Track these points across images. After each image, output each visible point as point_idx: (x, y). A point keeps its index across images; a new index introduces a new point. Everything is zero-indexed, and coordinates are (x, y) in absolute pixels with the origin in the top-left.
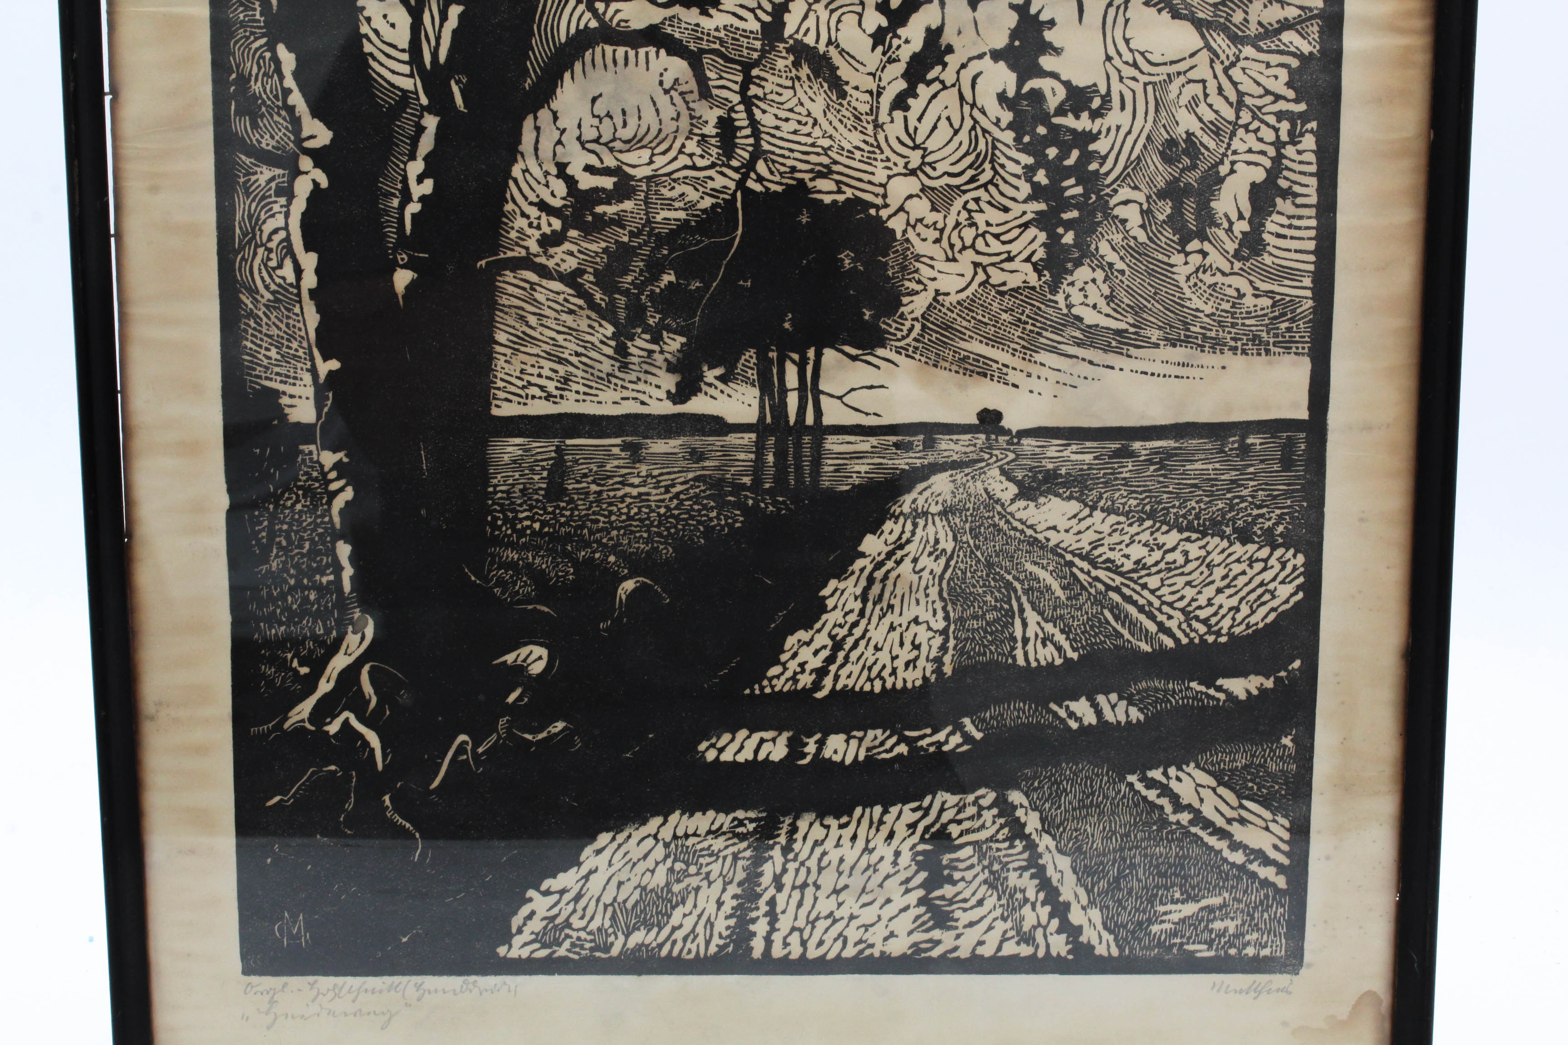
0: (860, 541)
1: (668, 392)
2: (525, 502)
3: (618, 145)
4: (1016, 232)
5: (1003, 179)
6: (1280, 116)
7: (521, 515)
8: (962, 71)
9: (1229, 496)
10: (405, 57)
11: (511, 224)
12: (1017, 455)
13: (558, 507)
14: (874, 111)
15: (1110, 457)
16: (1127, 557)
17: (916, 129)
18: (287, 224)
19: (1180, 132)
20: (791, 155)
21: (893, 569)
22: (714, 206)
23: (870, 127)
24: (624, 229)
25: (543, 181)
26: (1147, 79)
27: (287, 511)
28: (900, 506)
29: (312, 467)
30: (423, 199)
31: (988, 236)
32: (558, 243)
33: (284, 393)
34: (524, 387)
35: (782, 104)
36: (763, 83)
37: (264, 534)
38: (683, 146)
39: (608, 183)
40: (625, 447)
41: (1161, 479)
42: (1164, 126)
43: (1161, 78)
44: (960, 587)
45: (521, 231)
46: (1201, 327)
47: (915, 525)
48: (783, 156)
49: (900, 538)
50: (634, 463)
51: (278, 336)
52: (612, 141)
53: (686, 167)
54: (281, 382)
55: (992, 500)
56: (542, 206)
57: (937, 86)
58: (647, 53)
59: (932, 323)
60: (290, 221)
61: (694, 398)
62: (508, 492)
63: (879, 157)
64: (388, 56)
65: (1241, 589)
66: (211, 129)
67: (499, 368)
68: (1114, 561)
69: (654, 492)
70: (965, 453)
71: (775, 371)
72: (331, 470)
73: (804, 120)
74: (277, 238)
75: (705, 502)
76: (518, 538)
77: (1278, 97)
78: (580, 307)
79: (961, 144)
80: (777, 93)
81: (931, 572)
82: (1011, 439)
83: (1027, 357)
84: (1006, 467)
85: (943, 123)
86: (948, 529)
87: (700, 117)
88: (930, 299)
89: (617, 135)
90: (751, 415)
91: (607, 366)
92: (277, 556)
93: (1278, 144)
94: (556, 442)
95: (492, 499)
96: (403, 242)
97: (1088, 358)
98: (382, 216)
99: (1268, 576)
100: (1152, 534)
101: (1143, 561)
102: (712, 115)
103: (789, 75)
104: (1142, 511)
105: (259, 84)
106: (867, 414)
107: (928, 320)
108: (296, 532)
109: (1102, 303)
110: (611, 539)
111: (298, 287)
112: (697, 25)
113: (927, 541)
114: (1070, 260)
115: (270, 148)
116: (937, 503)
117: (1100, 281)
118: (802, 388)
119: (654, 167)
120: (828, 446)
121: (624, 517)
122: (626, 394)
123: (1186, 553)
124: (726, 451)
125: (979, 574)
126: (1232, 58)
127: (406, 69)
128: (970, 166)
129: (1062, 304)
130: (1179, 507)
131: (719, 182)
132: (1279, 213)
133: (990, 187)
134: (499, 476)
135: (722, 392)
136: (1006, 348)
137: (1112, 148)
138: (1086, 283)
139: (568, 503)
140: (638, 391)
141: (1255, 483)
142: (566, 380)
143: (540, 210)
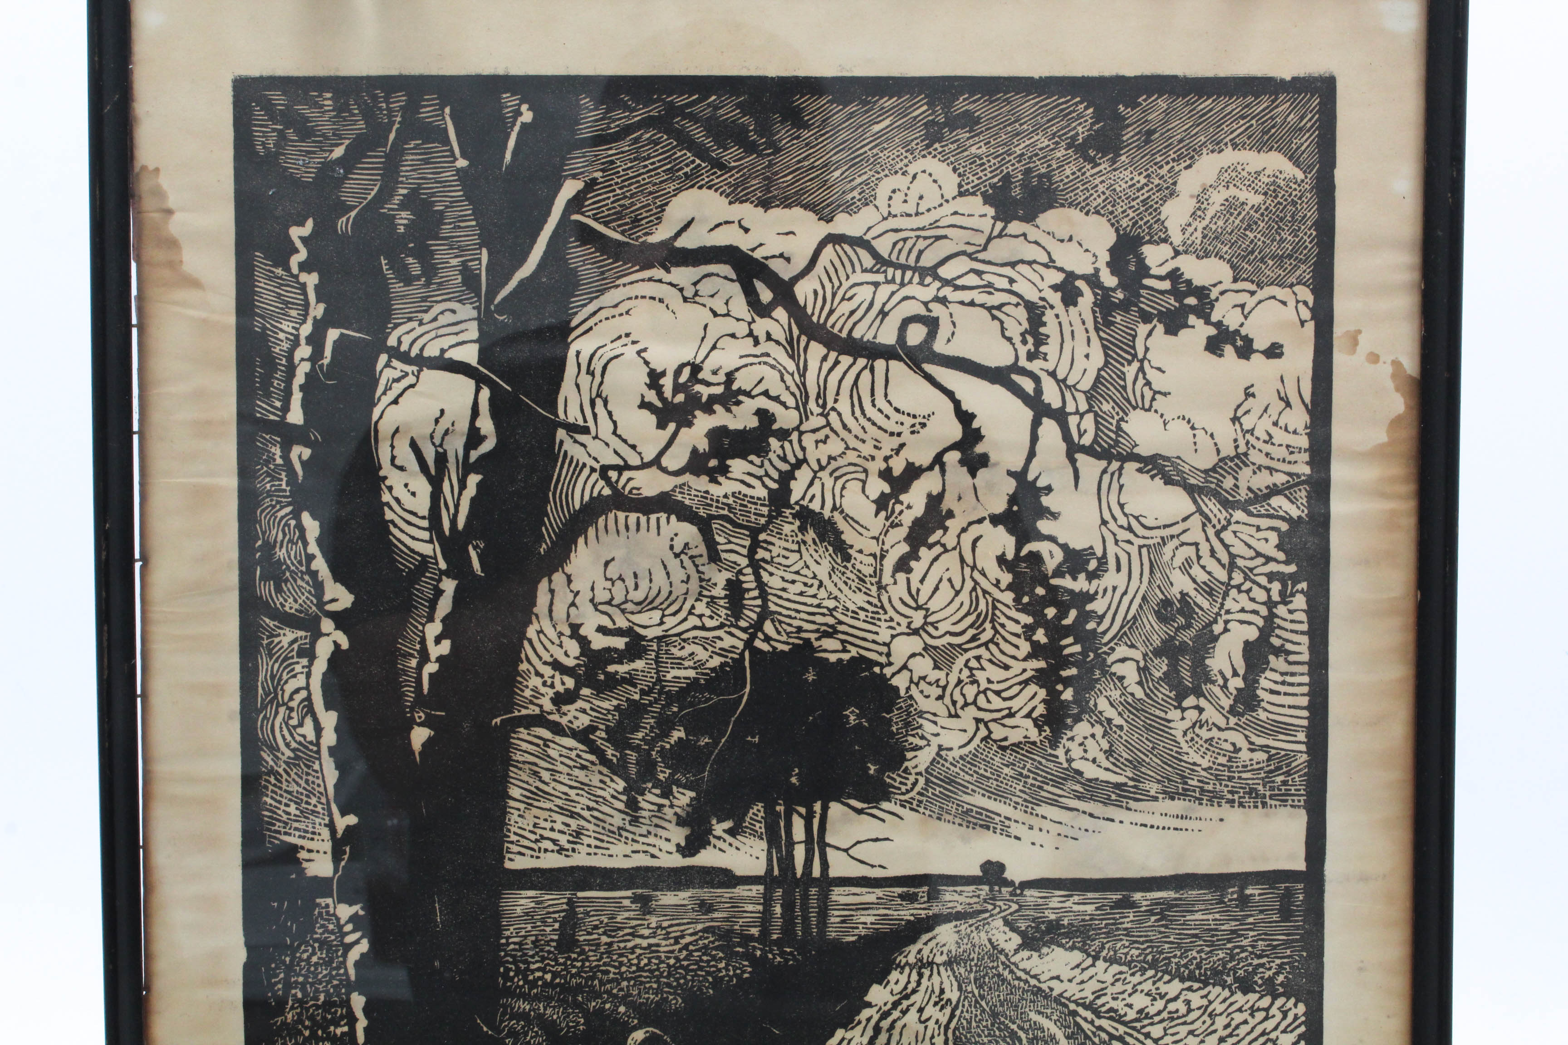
0: (866, 992)
1: (678, 845)
2: (537, 953)
3: (629, 606)
4: (1017, 689)
5: (1003, 638)
6: (1271, 577)
7: (533, 967)
8: (963, 535)
9: (1229, 946)
10: (425, 523)
11: (525, 683)
12: (1020, 906)
13: (569, 958)
14: (878, 573)
15: (1112, 908)
16: (1130, 1006)
17: (918, 590)
18: (308, 684)
19: (1175, 592)
20: (798, 616)
21: (899, 1019)
22: (723, 665)
23: (874, 589)
24: (636, 687)
25: (557, 641)
26: (1142, 542)
27: (303, 964)
28: (906, 957)
29: (328, 920)
30: (440, 659)
31: (989, 693)
32: (572, 702)
33: (302, 848)
34: (537, 841)
35: (788, 567)
36: (770, 547)
37: (280, 986)
38: (693, 607)
39: (619, 643)
40: (635, 899)
41: (1163, 929)
42: (1159, 587)
43: (1155, 541)
44: (966, 1037)
45: (535, 690)
46: (1199, 781)
47: (921, 975)
48: (790, 617)
49: (905, 988)
50: (644, 915)
51: (297, 792)
52: (624, 603)
53: (695, 628)
54: (300, 837)
55: (996, 950)
56: (556, 665)
57: (938, 549)
58: (658, 519)
59: (936, 777)
60: (311, 681)
61: (703, 851)
62: (520, 944)
63: (883, 617)
64: (409, 523)
65: (1243, 1039)
66: (236, 593)
67: (512, 822)
68: (1117, 1011)
69: (664, 943)
70: (969, 904)
71: (782, 824)
72: (347, 922)
73: (810, 582)
74: (298, 698)
75: (714, 952)
76: (530, 989)
77: (1269, 559)
78: (592, 763)
79: (962, 604)
80: (784, 557)
81: (937, 1022)
82: (1015, 890)
83: (1029, 810)
84: (1010, 917)
85: (945, 585)
86: (952, 978)
87: (709, 580)
88: (933, 755)
89: (629, 597)
90: (758, 868)
91: (618, 820)
92: (292, 1008)
93: (1270, 604)
94: (568, 894)
95: (504, 950)
96: (421, 701)
97: (1088, 810)
98: (400, 676)
99: (1269, 1025)
100: (1154, 983)
101: (1146, 1011)
102: (720, 578)
103: (796, 539)
104: (1144, 961)
105: (284, 550)
106: (873, 866)
107: (932, 775)
108: (312, 984)
109: (1101, 757)
110: (622, 990)
111: (318, 744)
112: (707, 492)
113: (933, 991)
114: (1069, 716)
115: (293, 611)
116: (942, 953)
117: (1099, 736)
118: (809, 841)
119: (664, 627)
120: (834, 898)
121: (634, 968)
122: (636, 847)
123: (1188, 1002)
124: (735, 903)
125: (984, 1023)
126: (1224, 522)
127: (426, 535)
128: (971, 626)
129: (1062, 759)
130: (1181, 957)
131: (728, 642)
132: (1272, 670)
133: (991, 646)
134: (512, 928)
135: (730, 845)
136: (1008, 801)
137: (1109, 608)
138: (1085, 738)
139: (579, 954)
140: (649, 845)
141: (1255, 933)
142: (578, 834)
143: (554, 669)
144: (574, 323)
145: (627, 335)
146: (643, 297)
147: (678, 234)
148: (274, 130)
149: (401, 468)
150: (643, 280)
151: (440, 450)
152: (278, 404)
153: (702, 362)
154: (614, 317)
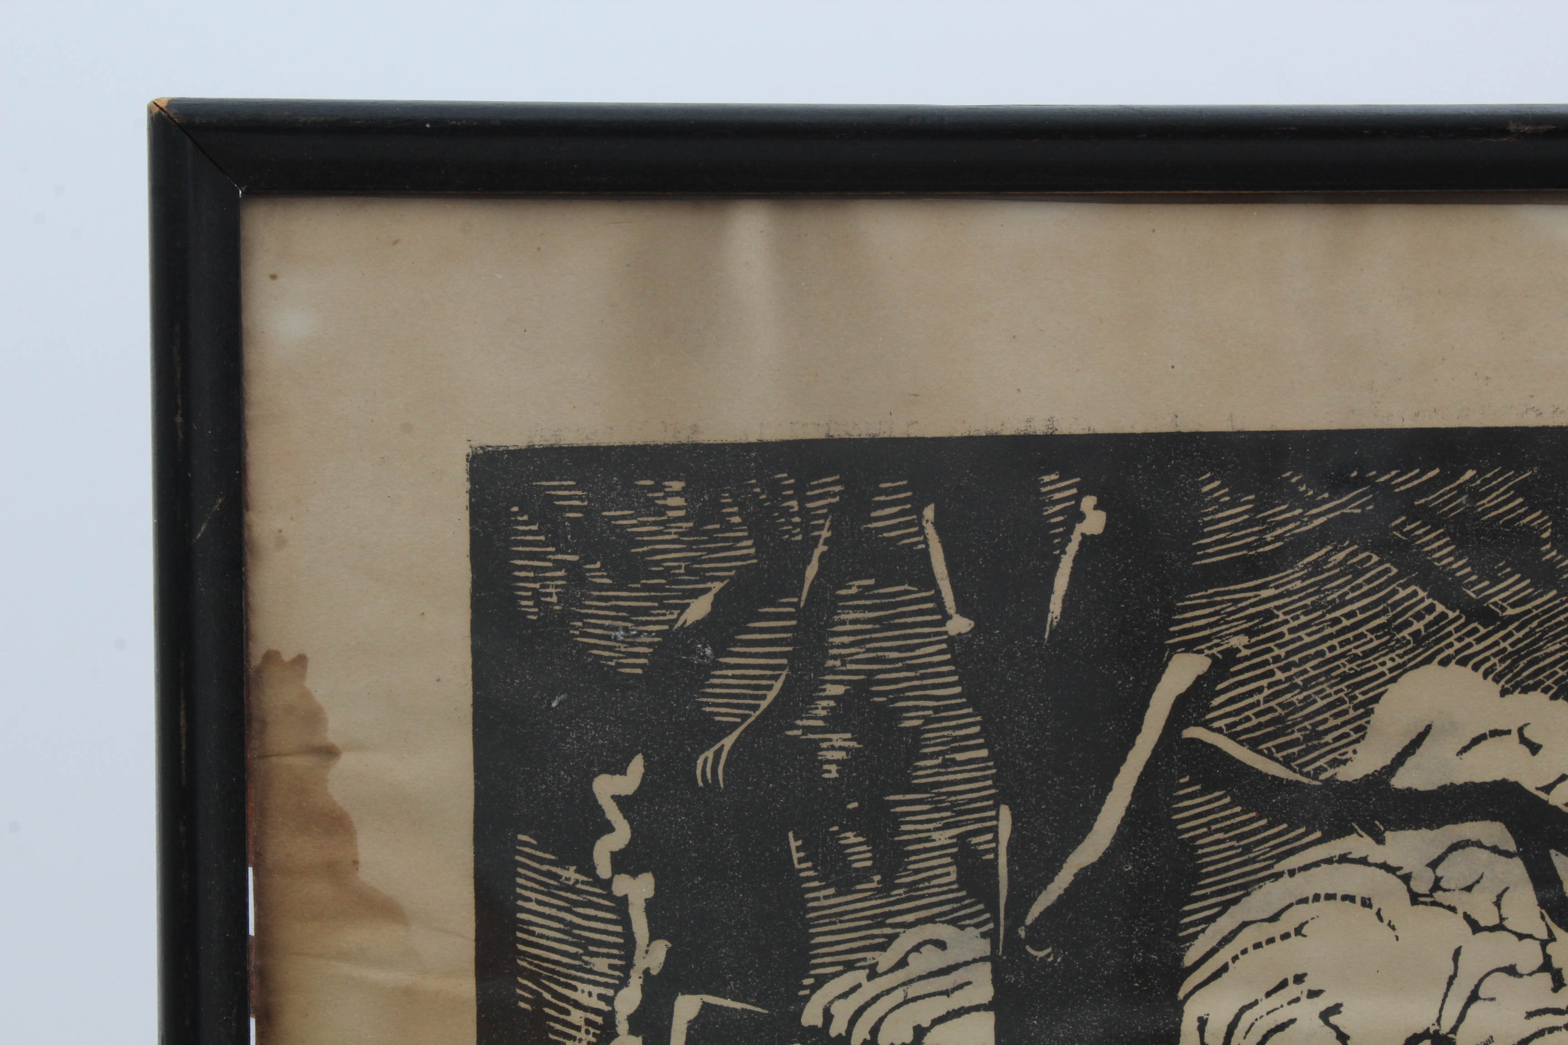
144: (1190, 958)
145: (1299, 979)
146: (1330, 897)
147: (1400, 759)
148: (559, 565)
150: (1329, 861)
153: (1454, 1030)
154: (1271, 941)
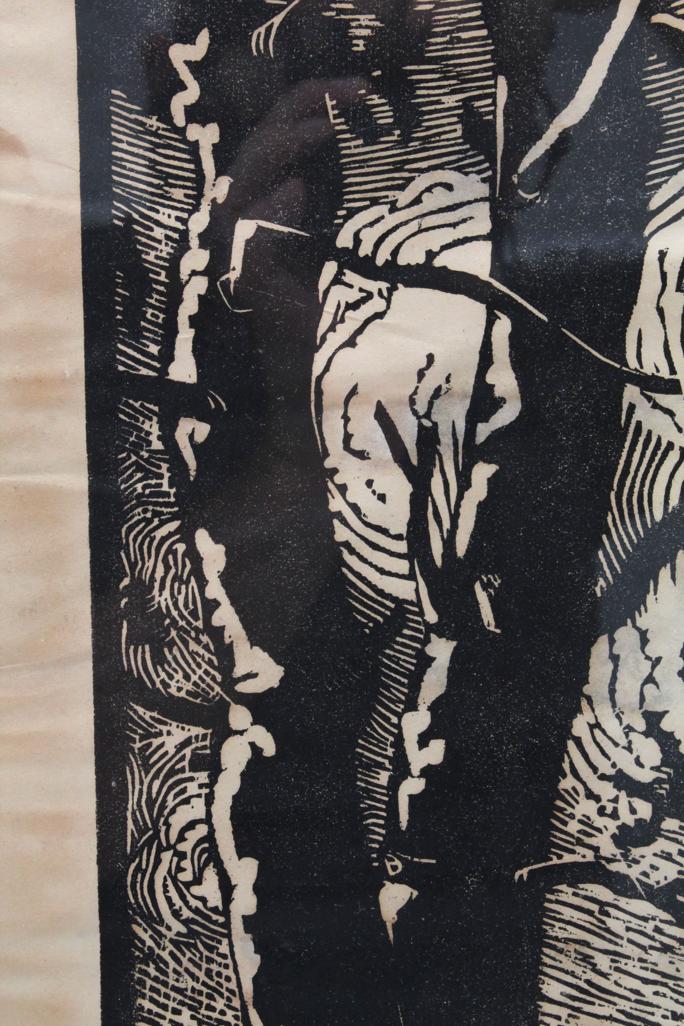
10: (402, 547)
11: (569, 810)
18: (209, 814)
25: (623, 742)
30: (427, 772)
32: (648, 841)
45: (586, 821)
51: (193, 990)
56: (621, 780)
60: (214, 809)
64: (375, 546)
66: (90, 664)
74: (193, 836)
96: (396, 840)
98: (361, 799)
105: (166, 593)
111: (226, 913)
115: (183, 694)
127: (403, 566)
143: (618, 787)
149: (362, 455)
151: (427, 423)
152: (154, 349)
